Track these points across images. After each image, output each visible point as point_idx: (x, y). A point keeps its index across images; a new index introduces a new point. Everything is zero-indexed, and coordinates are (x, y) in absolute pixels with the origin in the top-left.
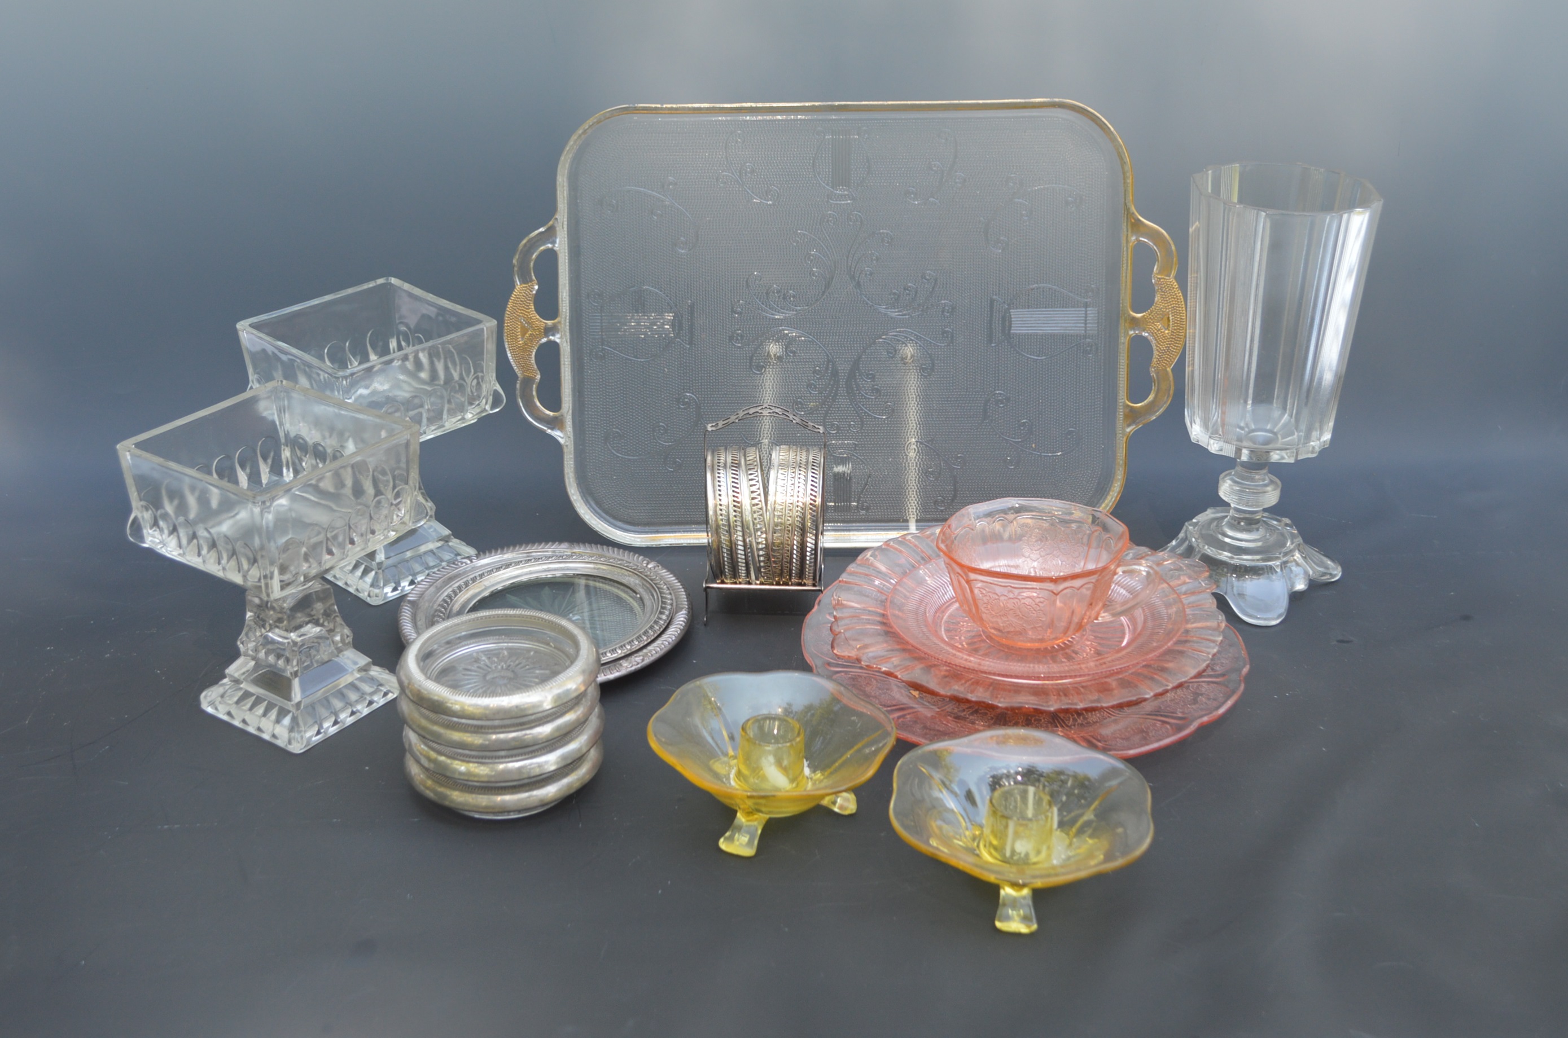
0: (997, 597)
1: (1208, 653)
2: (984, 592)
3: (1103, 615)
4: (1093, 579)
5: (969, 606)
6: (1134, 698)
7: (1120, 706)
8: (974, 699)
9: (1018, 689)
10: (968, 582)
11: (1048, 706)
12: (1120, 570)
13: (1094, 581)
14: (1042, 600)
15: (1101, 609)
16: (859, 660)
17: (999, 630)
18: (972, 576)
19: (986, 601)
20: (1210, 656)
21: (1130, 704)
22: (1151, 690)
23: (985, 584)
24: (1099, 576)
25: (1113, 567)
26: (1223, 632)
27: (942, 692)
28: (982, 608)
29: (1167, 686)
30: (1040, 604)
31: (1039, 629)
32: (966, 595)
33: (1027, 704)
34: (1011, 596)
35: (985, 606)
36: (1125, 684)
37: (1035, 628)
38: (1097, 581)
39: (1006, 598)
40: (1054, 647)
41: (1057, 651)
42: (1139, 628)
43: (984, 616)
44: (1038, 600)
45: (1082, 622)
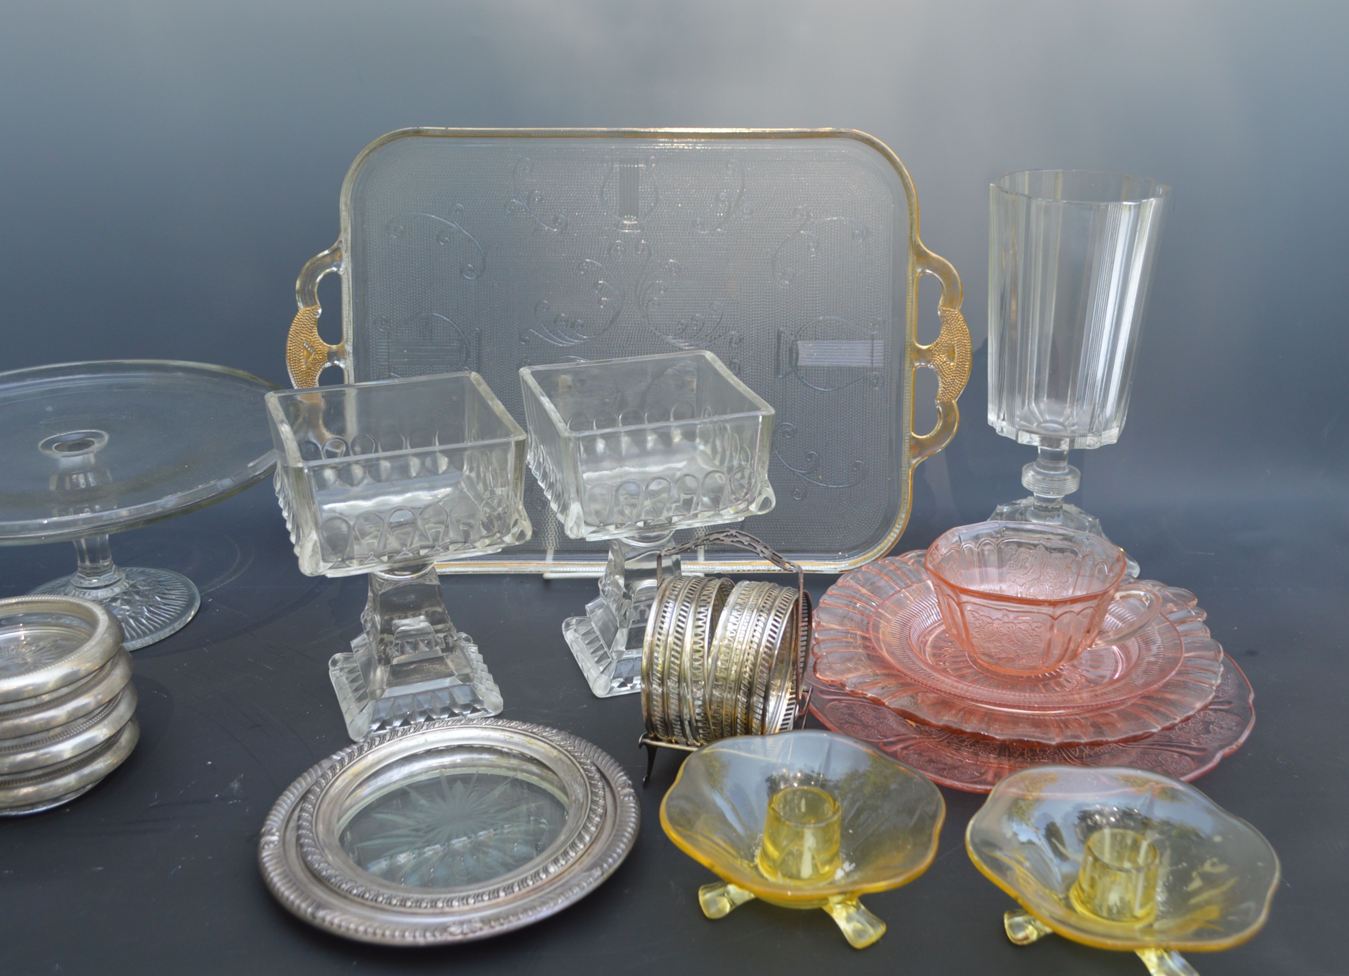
0: (991, 621)
1: (1212, 685)
2: (977, 615)
3: (1099, 642)
4: (1093, 603)
5: (957, 631)
6: (1140, 733)
7: (1126, 741)
8: (968, 730)
9: (1015, 720)
10: (959, 604)
11: (1050, 739)
12: (1118, 595)
13: (1094, 605)
14: (1039, 624)
15: (1096, 637)
16: (843, 685)
17: (990, 656)
18: (964, 598)
19: (978, 625)
20: (1214, 688)
21: (1135, 739)
22: (1158, 724)
23: (978, 607)
24: (1100, 600)
25: (1112, 592)
26: (1222, 662)
27: (933, 721)
28: (973, 632)
29: (1175, 719)
30: (1036, 629)
31: (1034, 655)
32: (956, 619)
33: (1026, 736)
34: (1006, 620)
35: (977, 630)
36: (1125, 716)
37: (1030, 654)
38: (1098, 605)
39: (1001, 622)
40: (1045, 675)
41: (1049, 679)
42: (1134, 658)
43: (974, 641)
44: (1035, 625)
45: (1077, 650)
